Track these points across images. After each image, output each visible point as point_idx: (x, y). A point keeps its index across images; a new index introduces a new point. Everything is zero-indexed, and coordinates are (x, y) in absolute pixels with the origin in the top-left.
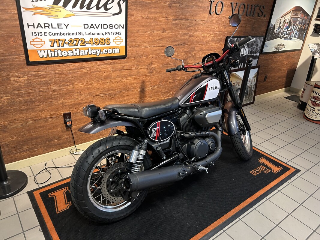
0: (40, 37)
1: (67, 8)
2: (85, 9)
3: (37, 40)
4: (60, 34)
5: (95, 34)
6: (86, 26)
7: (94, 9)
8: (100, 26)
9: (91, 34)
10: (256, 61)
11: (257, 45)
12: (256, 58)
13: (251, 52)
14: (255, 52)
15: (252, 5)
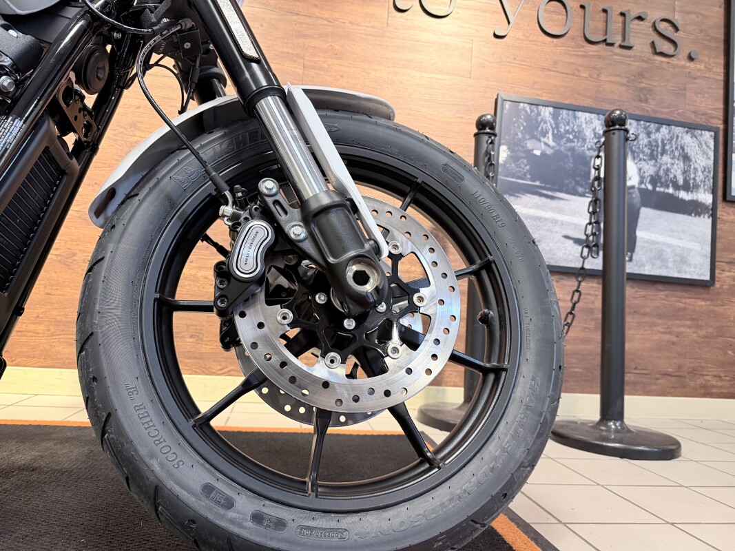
10: (703, 224)
11: (686, 158)
12: (693, 208)
13: (655, 180)
14: (681, 182)
15: (605, 11)
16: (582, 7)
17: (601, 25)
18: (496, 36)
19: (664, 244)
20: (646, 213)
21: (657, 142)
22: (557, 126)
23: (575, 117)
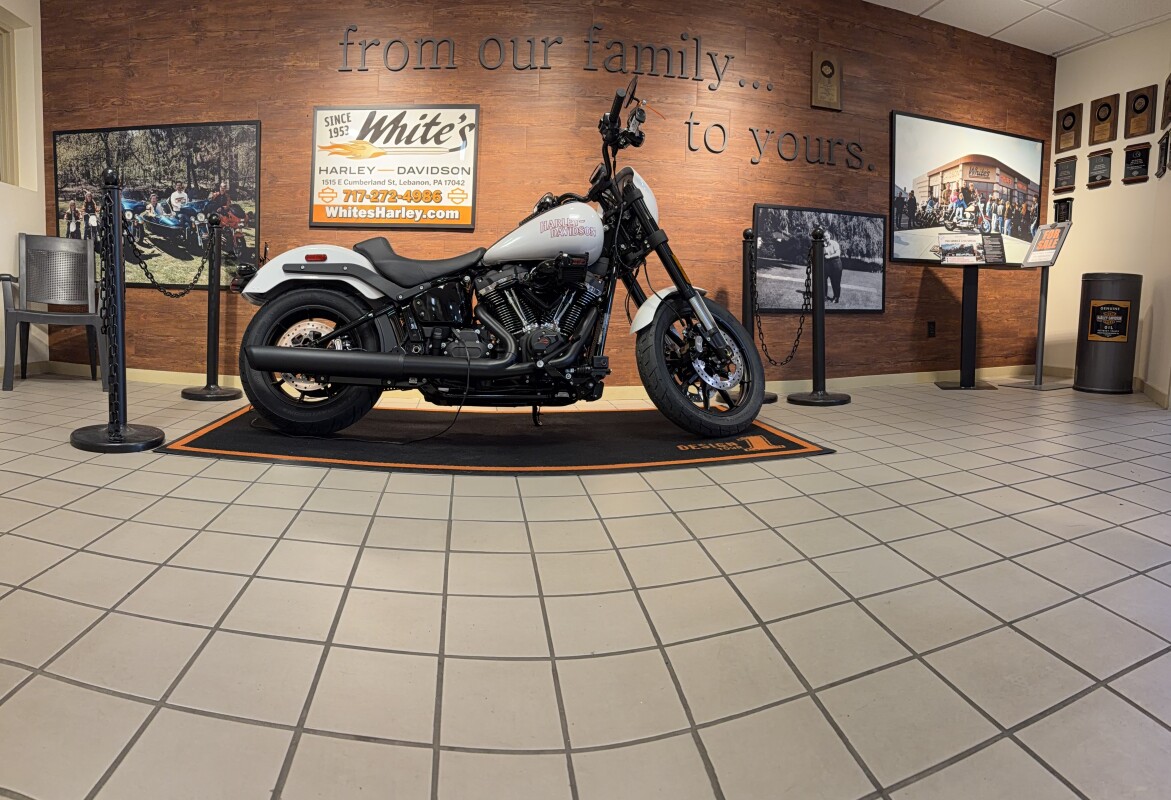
0: (331, 186)
1: (375, 144)
2: (402, 144)
3: (328, 191)
4: (361, 182)
5: (415, 183)
6: (400, 170)
7: (418, 143)
8: (425, 170)
9: (409, 183)
10: (878, 277)
11: (868, 236)
12: (873, 268)
13: (850, 252)
14: (865, 252)
15: (818, 140)
16: (805, 138)
17: (816, 150)
18: (753, 163)
19: (857, 291)
20: (845, 272)
21: (850, 226)
22: (791, 221)
23: (802, 215)
